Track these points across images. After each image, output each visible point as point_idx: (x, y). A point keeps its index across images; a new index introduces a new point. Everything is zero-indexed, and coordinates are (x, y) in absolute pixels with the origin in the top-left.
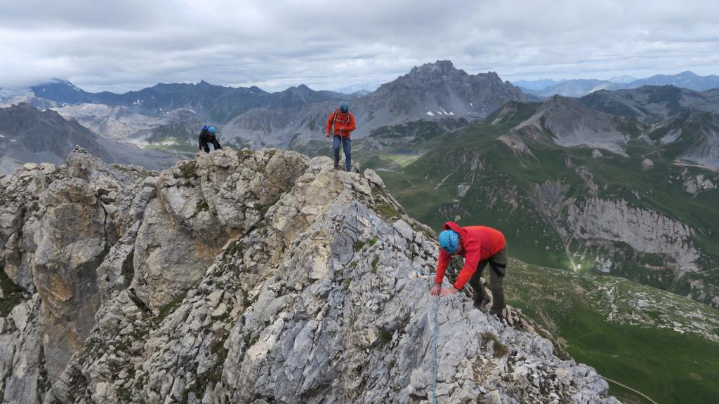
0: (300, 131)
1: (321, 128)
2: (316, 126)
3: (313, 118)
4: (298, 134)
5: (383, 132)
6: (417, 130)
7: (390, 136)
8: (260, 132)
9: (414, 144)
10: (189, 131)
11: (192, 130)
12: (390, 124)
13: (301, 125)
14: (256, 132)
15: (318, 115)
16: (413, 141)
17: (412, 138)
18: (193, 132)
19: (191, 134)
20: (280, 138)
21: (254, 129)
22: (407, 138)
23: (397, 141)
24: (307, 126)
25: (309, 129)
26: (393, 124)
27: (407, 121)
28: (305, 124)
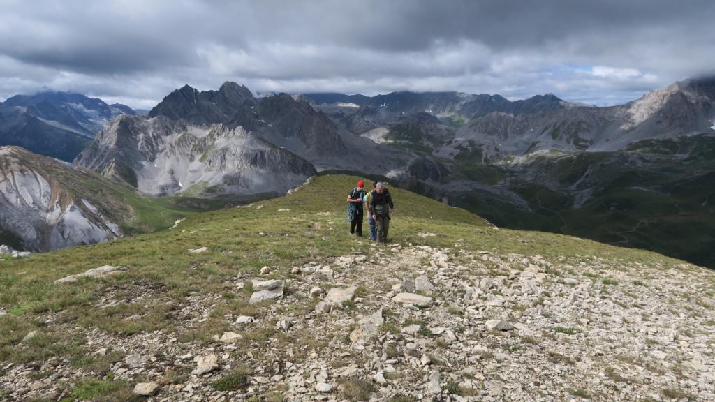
0: (540, 138)
1: (565, 137)
2: (560, 135)
3: (557, 126)
4: (537, 142)
5: (645, 146)
6: (694, 147)
7: (654, 152)
8: (495, 137)
9: (687, 163)
10: (424, 131)
11: (427, 130)
12: (655, 138)
13: (543, 132)
14: (492, 137)
15: (564, 123)
16: (686, 160)
17: (685, 156)
18: (427, 133)
19: (425, 134)
20: (516, 145)
21: (489, 133)
22: (677, 155)
23: (664, 157)
24: (549, 134)
25: (551, 137)
26: (661, 137)
27: (679, 136)
28: (547, 132)
